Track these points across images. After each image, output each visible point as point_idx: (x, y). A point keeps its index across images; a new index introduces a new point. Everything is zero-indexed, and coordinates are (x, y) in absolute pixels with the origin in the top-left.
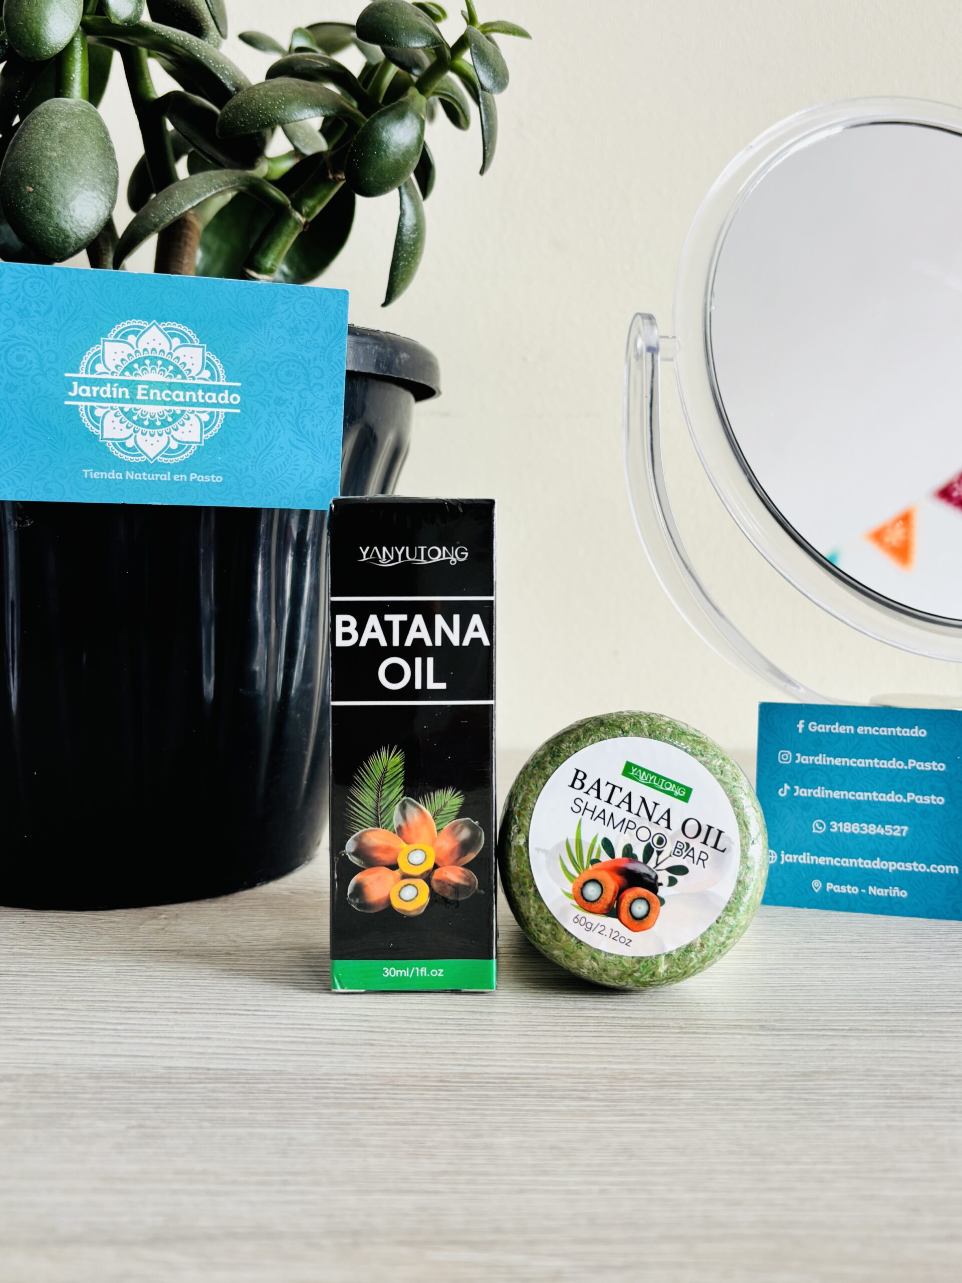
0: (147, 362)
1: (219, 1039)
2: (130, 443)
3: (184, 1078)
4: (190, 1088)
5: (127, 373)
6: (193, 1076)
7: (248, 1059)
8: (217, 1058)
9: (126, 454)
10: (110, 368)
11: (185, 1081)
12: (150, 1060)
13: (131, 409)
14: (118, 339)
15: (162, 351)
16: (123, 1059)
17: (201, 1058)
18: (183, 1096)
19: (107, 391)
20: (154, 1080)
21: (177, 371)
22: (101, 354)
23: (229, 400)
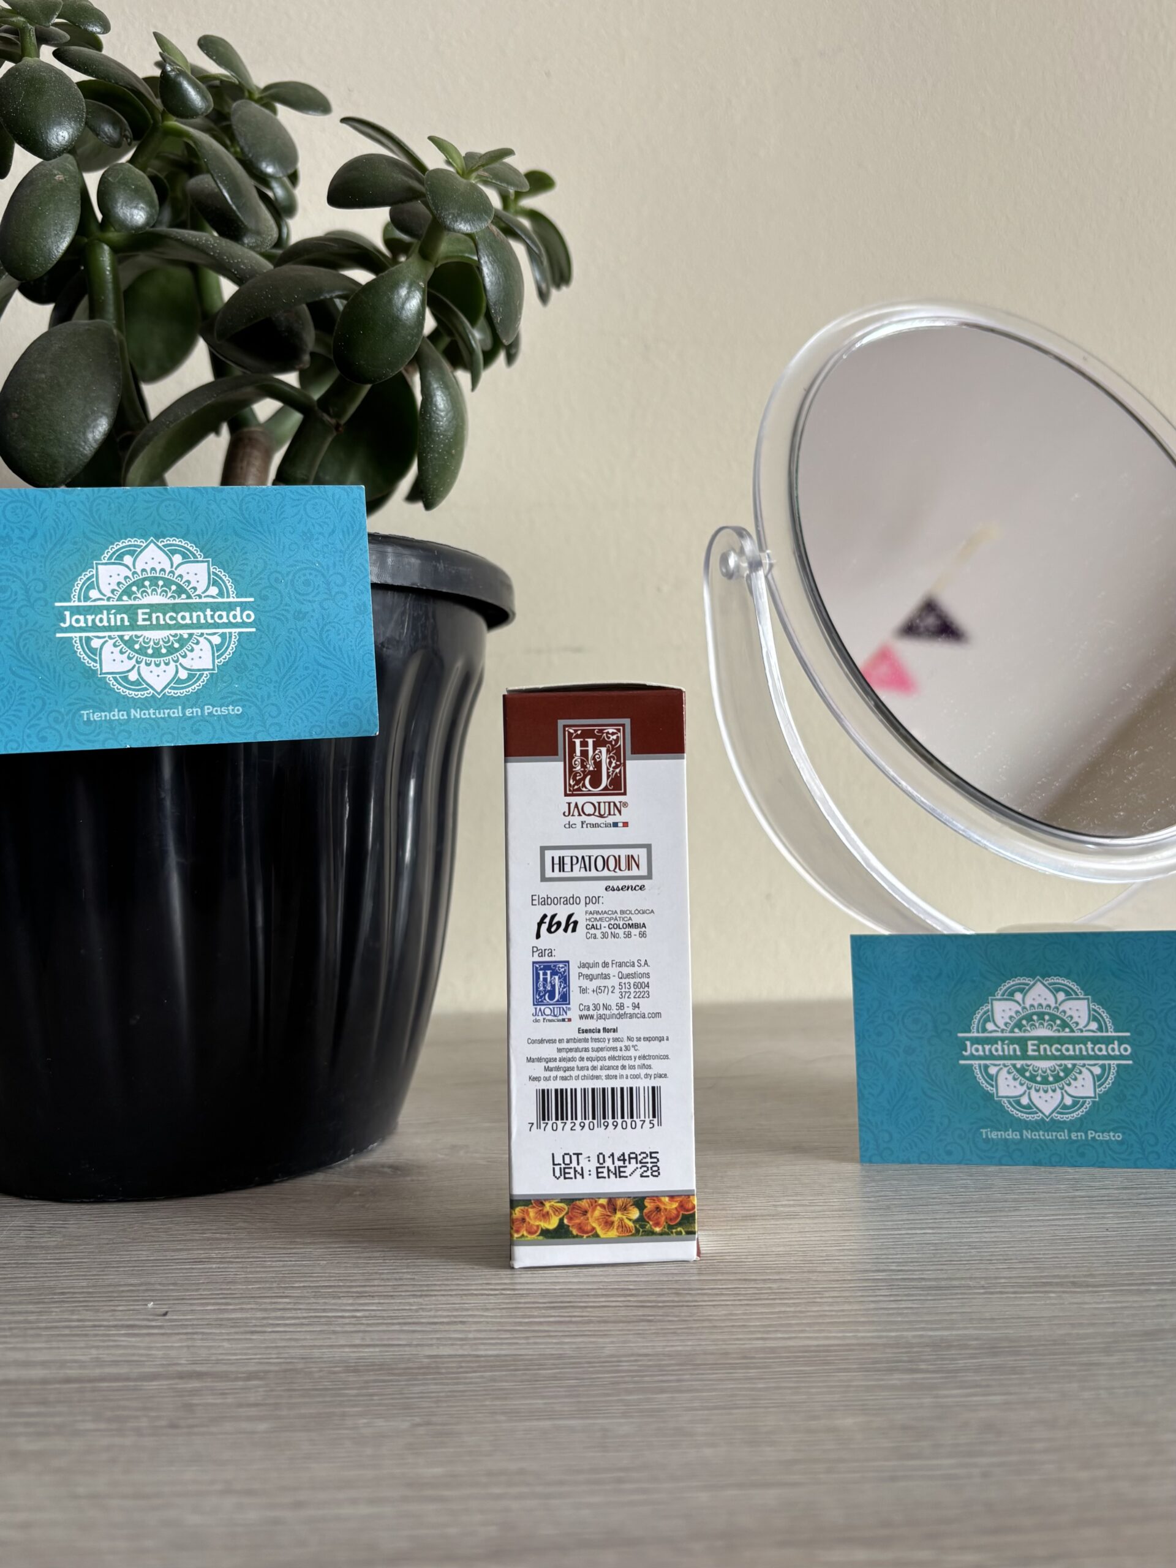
0: (147, 583)
2: (133, 676)
5: (125, 598)
9: (132, 689)
10: (106, 593)
13: (131, 637)
14: (113, 561)
15: (162, 570)
19: (103, 619)
21: (181, 590)
22: (94, 579)
23: (242, 618)
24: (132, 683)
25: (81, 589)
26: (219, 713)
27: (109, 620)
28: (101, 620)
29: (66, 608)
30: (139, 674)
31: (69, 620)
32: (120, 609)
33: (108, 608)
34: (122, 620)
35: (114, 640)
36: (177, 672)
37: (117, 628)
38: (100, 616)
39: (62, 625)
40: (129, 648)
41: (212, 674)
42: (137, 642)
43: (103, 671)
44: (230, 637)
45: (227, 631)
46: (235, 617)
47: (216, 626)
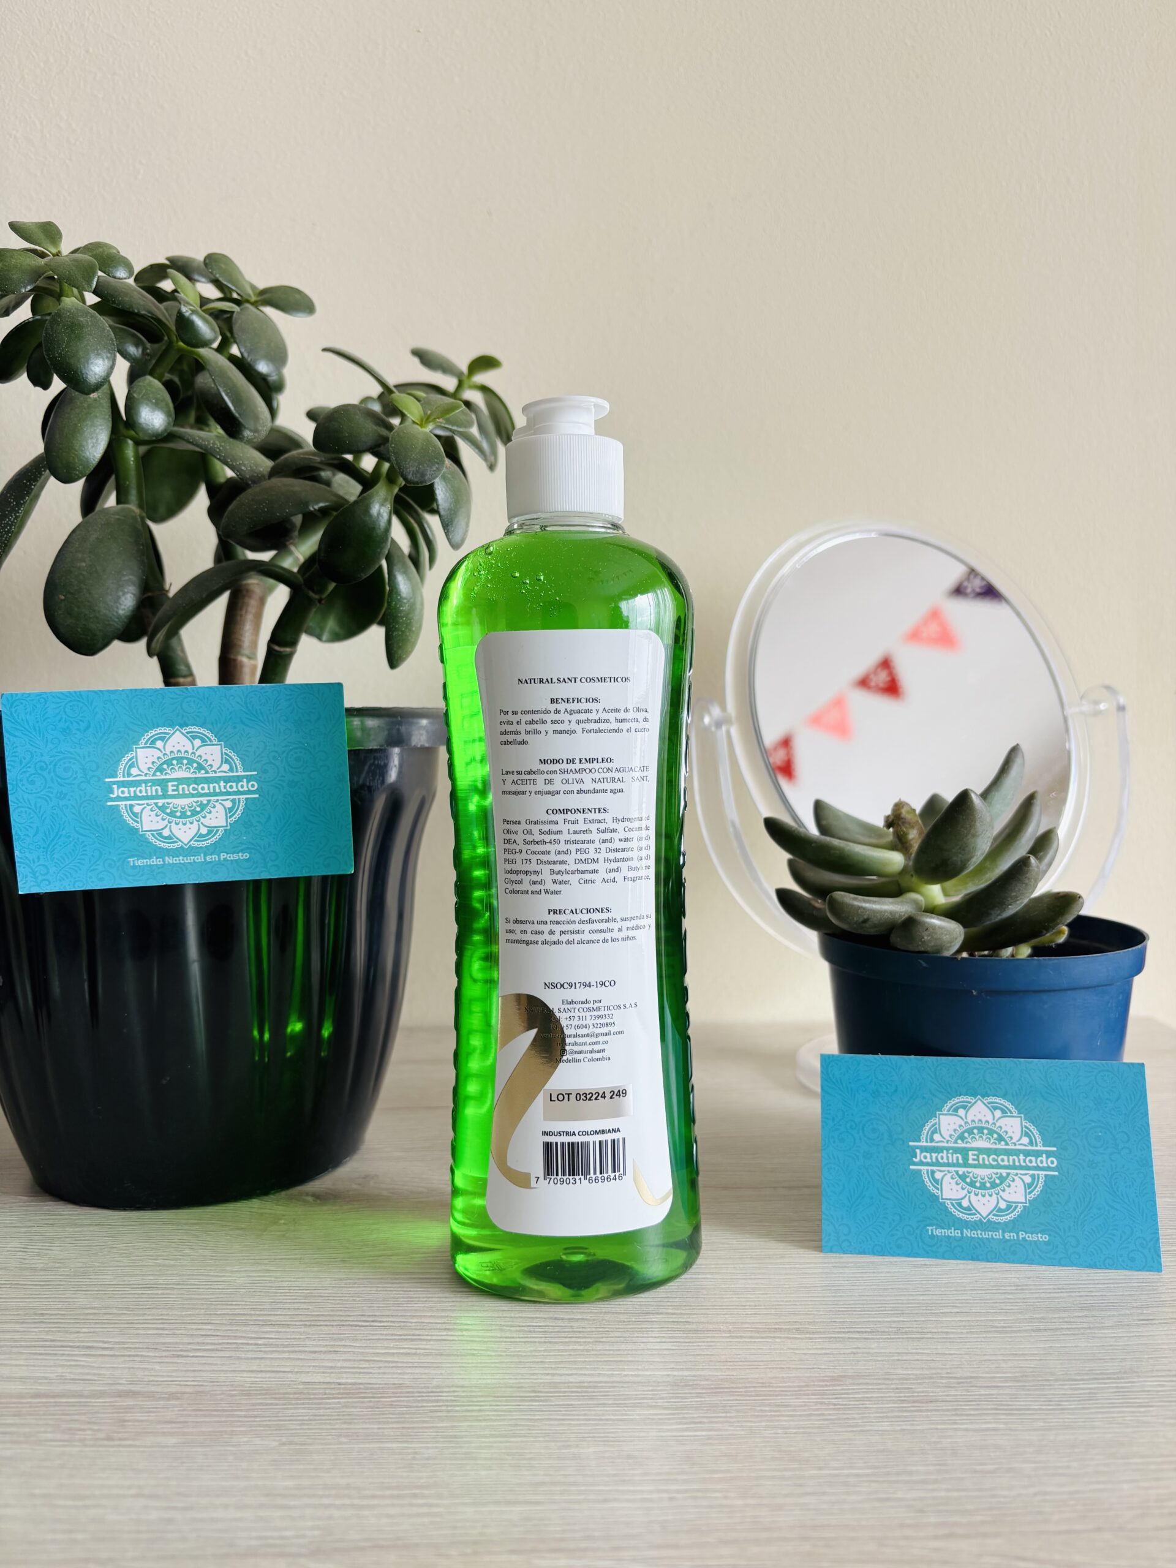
0: (175, 762)
1: (345, 1352)
2: (166, 833)
3: (320, 1394)
4: (327, 1403)
5: (158, 774)
6: (327, 1391)
7: (371, 1373)
8: (346, 1372)
9: (164, 842)
10: (143, 770)
11: (321, 1396)
12: (290, 1375)
13: (164, 804)
14: (148, 745)
15: (186, 752)
16: (268, 1375)
17: (332, 1373)
18: (322, 1412)
19: (142, 790)
20: (296, 1396)
21: (200, 767)
22: (135, 760)
23: (247, 787)
24: (166, 838)
25: (125, 768)
26: (232, 858)
27: (146, 791)
28: (141, 791)
29: (114, 783)
30: (171, 831)
31: (117, 792)
32: (155, 783)
33: (146, 782)
34: (156, 790)
35: (150, 807)
36: (199, 829)
37: (152, 797)
38: (139, 788)
39: (111, 796)
40: (163, 812)
41: (225, 830)
42: (168, 808)
43: (144, 829)
44: (239, 802)
45: (237, 797)
46: (242, 786)
47: (228, 793)
